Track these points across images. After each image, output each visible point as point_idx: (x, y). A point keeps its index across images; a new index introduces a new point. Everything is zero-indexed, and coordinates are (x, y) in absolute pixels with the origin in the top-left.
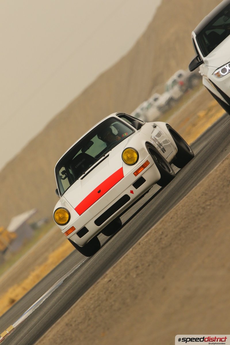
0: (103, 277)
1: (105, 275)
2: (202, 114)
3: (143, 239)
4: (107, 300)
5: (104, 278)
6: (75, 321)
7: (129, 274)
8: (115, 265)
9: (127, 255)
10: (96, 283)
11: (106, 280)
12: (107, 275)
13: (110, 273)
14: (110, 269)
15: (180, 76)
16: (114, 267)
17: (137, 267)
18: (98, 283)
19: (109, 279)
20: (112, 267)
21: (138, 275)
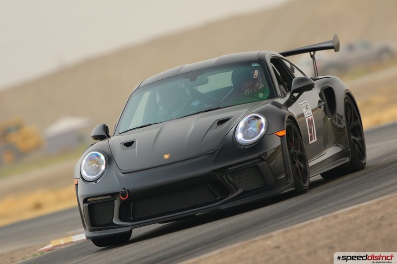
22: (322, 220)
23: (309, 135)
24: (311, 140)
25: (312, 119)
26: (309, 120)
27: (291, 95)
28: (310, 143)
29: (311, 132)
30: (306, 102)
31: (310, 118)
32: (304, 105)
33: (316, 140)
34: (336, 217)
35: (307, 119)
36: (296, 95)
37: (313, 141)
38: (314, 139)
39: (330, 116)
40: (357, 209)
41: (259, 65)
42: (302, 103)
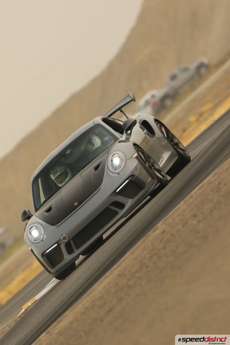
0: (153, 230)
1: (155, 227)
2: (192, 119)
3: (196, 192)
4: (164, 248)
5: (155, 231)
6: (129, 271)
7: (186, 223)
8: (166, 218)
9: (179, 208)
10: (146, 236)
11: (158, 232)
12: (157, 228)
13: (160, 226)
14: (161, 223)
15: (153, 96)
16: (166, 220)
17: (195, 216)
18: (148, 236)
19: (162, 230)
20: (163, 220)
21: (199, 222)
22: (184, 203)
34: (192, 197)
40: (203, 186)
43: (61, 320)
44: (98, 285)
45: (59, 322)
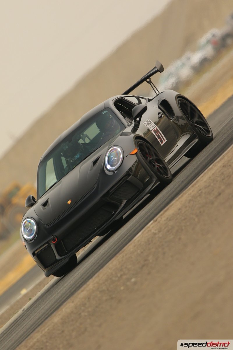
23: (159, 140)
24: (162, 142)
25: (156, 128)
26: (154, 131)
27: (135, 121)
28: (162, 145)
29: (159, 137)
30: (148, 120)
31: (155, 129)
32: (147, 123)
33: (166, 140)
35: (153, 131)
36: (138, 119)
37: (164, 142)
38: (164, 140)
39: (172, 119)
41: (107, 111)
42: (145, 122)
43: (168, 209)
44: (203, 176)
45: (166, 211)
